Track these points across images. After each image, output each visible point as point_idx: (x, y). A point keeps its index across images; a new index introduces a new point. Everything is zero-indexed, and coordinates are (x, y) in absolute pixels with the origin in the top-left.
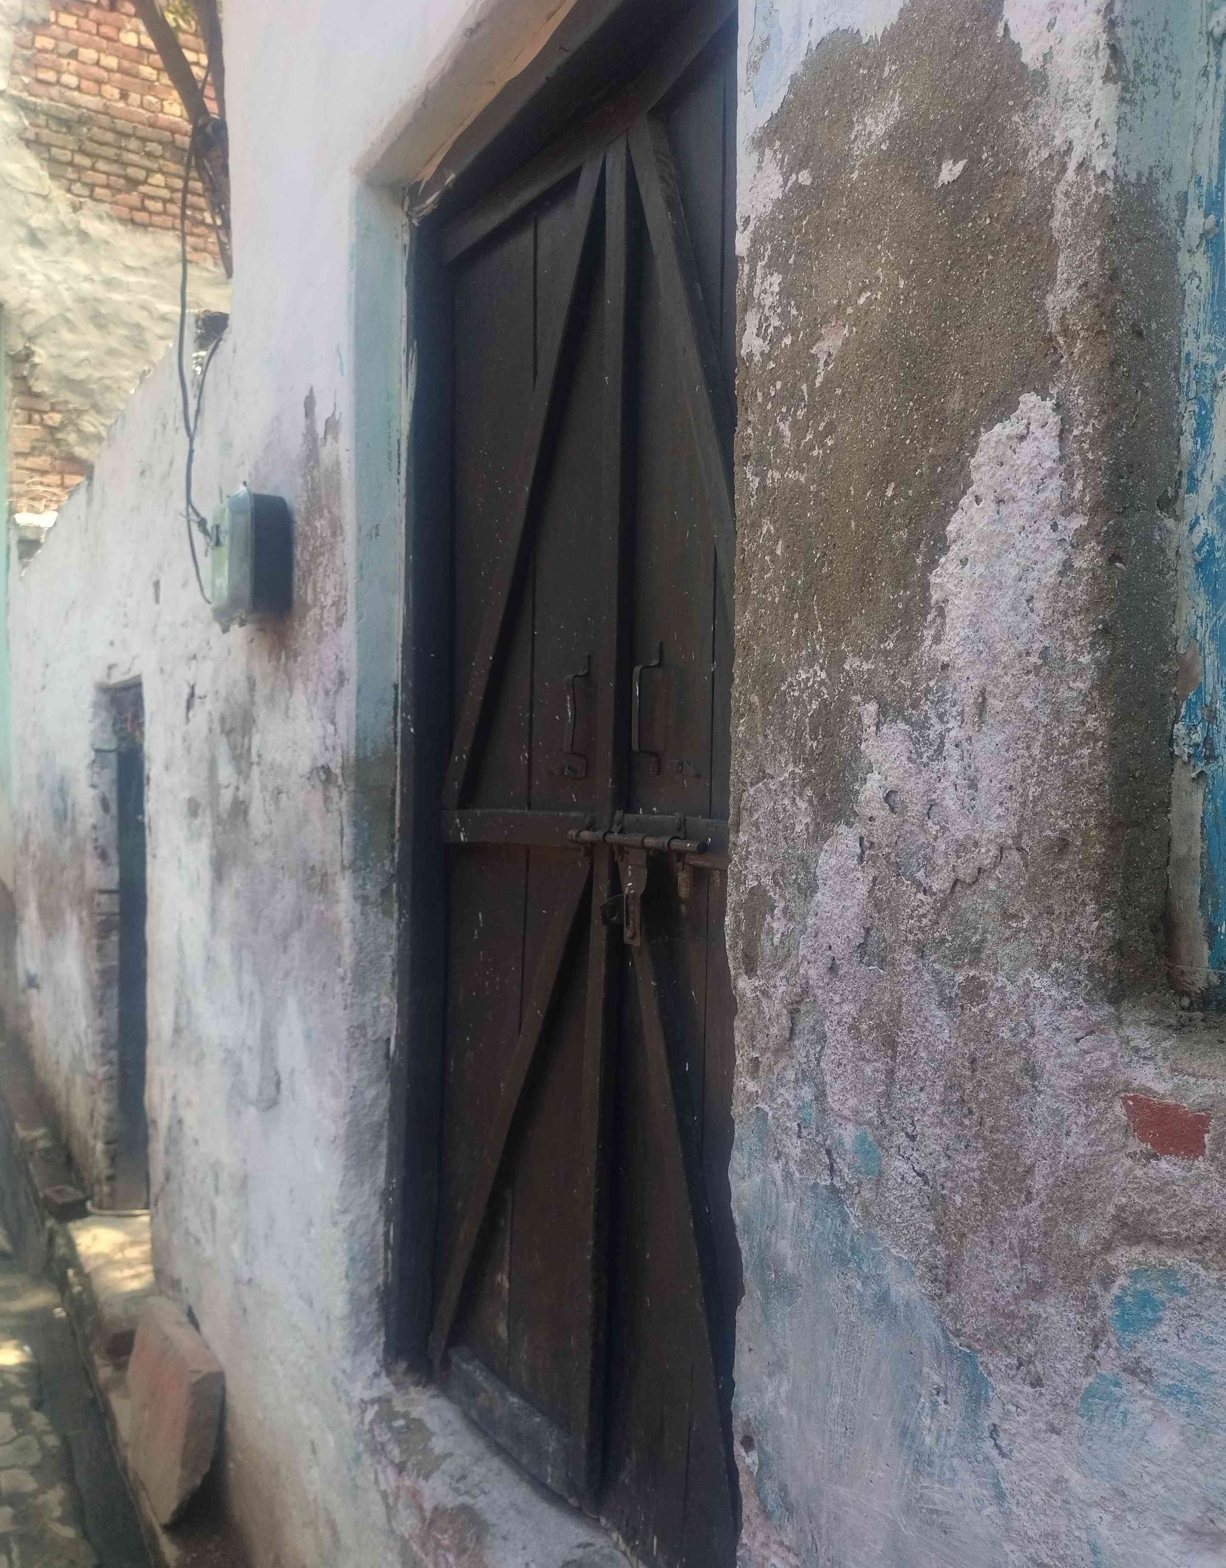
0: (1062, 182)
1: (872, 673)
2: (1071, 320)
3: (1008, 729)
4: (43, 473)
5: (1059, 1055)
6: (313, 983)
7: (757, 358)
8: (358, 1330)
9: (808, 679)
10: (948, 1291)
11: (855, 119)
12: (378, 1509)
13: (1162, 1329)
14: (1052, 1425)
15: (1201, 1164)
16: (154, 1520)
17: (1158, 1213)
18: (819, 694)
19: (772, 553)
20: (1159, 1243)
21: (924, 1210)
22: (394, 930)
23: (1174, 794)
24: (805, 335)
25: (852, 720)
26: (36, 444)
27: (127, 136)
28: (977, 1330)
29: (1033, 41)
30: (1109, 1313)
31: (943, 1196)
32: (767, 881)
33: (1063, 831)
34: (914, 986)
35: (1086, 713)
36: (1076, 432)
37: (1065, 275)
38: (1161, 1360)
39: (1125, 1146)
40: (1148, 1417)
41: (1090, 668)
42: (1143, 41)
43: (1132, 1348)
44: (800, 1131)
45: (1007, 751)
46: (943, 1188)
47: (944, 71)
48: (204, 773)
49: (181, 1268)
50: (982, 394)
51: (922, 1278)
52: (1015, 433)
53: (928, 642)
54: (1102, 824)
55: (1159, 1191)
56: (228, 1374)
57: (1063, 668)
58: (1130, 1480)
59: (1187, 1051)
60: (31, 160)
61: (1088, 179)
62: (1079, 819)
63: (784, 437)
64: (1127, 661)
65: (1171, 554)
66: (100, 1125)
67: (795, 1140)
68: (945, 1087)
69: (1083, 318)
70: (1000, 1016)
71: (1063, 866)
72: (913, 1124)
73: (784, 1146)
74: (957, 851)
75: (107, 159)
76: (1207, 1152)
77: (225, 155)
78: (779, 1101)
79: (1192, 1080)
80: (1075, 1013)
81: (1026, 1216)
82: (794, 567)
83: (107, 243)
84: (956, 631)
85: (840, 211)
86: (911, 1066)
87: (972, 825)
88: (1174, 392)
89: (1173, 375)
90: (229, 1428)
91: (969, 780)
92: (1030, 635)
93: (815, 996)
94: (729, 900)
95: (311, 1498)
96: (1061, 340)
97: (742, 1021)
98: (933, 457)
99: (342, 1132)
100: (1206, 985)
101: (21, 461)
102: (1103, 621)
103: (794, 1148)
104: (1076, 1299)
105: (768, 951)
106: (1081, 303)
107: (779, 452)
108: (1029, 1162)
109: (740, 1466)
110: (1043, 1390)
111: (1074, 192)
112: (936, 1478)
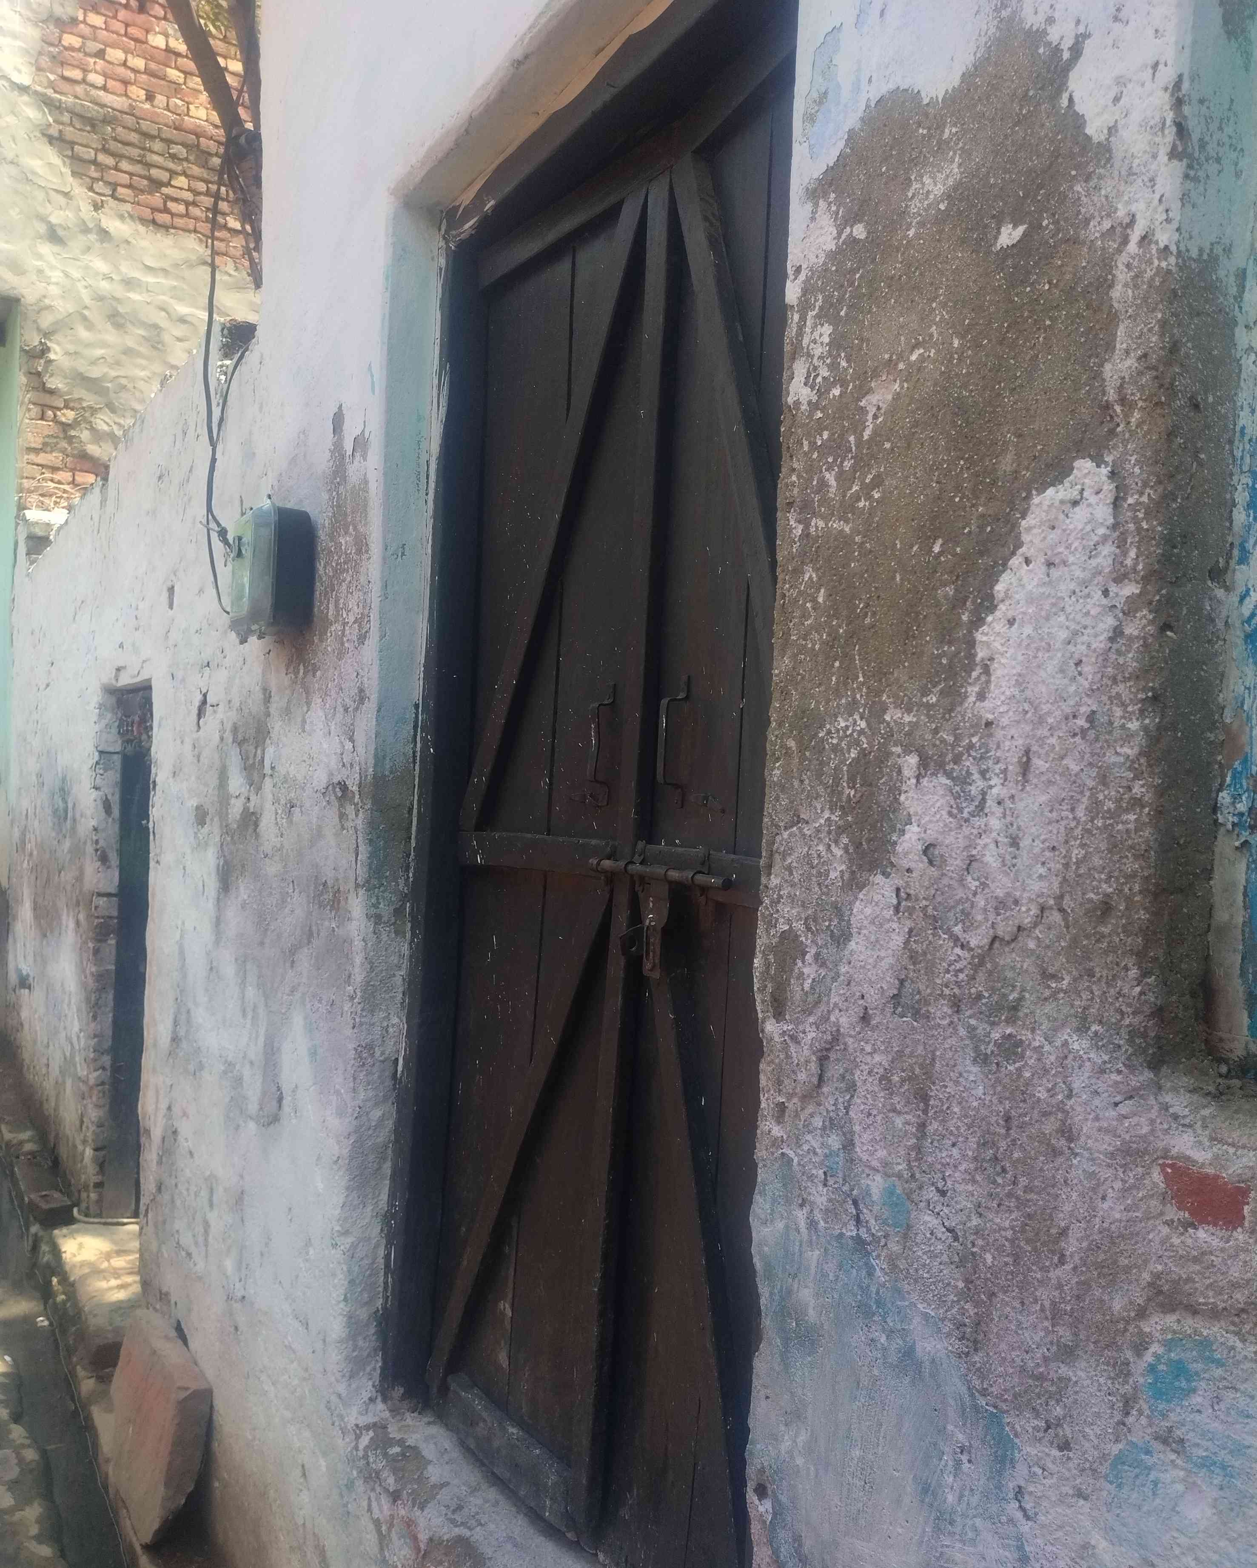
0: (1124, 254)
1: (914, 726)
2: (1129, 390)
3: (1052, 790)
4: (54, 469)
5: (1097, 1119)
6: (320, 1001)
7: (804, 407)
8: (355, 1354)
9: (847, 727)
10: (976, 1350)
11: (913, 178)
12: (371, 1538)
13: (1197, 1400)
14: (1079, 1489)
15: (1240, 1235)
16: (134, 1539)
17: (1194, 1282)
18: (857, 743)
19: (814, 600)
20: (1195, 1312)
21: (953, 1267)
22: (405, 949)
23: (1216, 862)
24: (855, 387)
25: (891, 771)
26: (47, 440)
27: (152, 137)
28: (1005, 1390)
29: (1098, 114)
30: (1141, 1380)
31: (973, 1254)
32: (799, 926)
33: (1107, 895)
34: (949, 1041)
35: (1133, 779)
36: (1130, 501)
37: (1124, 346)
38: (1193, 1430)
39: (1162, 1214)
40: (1180, 1487)
41: (1138, 735)
42: (1208, 119)
43: (1164, 1416)
44: (826, 1180)
45: (1051, 811)
46: (974, 1245)
47: (1006, 137)
48: (214, 782)
49: (170, 1281)
50: (1035, 456)
51: (949, 1335)
52: (1068, 497)
53: (972, 699)
54: (1147, 890)
55: (1195, 1260)
56: (215, 1391)
57: (1110, 733)
58: (1159, 1550)
59: (1226, 1119)
60: (52, 156)
61: (1150, 253)
62: (1123, 884)
63: (829, 486)
64: (1175, 730)
65: (1220, 625)
66: (90, 1131)
67: (820, 1188)
68: (978, 1143)
69: (1142, 389)
70: (1036, 1076)
71: (1105, 930)
72: (944, 1179)
73: (810, 1194)
74: (996, 908)
75: (131, 159)
76: (1246, 1224)
77: (259, 167)
78: (806, 1147)
79: (1231, 1150)
80: (1115, 1077)
81: (1058, 1278)
82: (836, 616)
83: (128, 242)
84: (1002, 690)
85: (895, 267)
86: (943, 1120)
87: (1013, 883)
88: (1228, 464)
89: (1227, 447)
90: (215, 1445)
91: (1011, 838)
92: (1077, 699)
93: (845, 1044)
94: (759, 942)
95: (300, 1522)
96: (1118, 408)
97: (768, 1064)
98: (983, 516)
99: (345, 1152)
100: (1244, 1053)
101: (32, 457)
102: (1153, 689)
103: (820, 1197)
104: (1108, 1364)
105: (798, 996)
106: (1140, 373)
107: (824, 501)
108: (1063, 1224)
109: (752, 1513)
110: (1071, 1454)
111: (1135, 263)
112: (957, 1537)
